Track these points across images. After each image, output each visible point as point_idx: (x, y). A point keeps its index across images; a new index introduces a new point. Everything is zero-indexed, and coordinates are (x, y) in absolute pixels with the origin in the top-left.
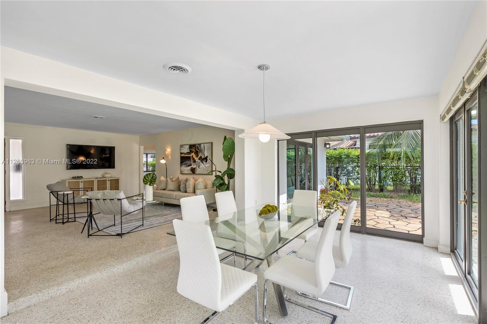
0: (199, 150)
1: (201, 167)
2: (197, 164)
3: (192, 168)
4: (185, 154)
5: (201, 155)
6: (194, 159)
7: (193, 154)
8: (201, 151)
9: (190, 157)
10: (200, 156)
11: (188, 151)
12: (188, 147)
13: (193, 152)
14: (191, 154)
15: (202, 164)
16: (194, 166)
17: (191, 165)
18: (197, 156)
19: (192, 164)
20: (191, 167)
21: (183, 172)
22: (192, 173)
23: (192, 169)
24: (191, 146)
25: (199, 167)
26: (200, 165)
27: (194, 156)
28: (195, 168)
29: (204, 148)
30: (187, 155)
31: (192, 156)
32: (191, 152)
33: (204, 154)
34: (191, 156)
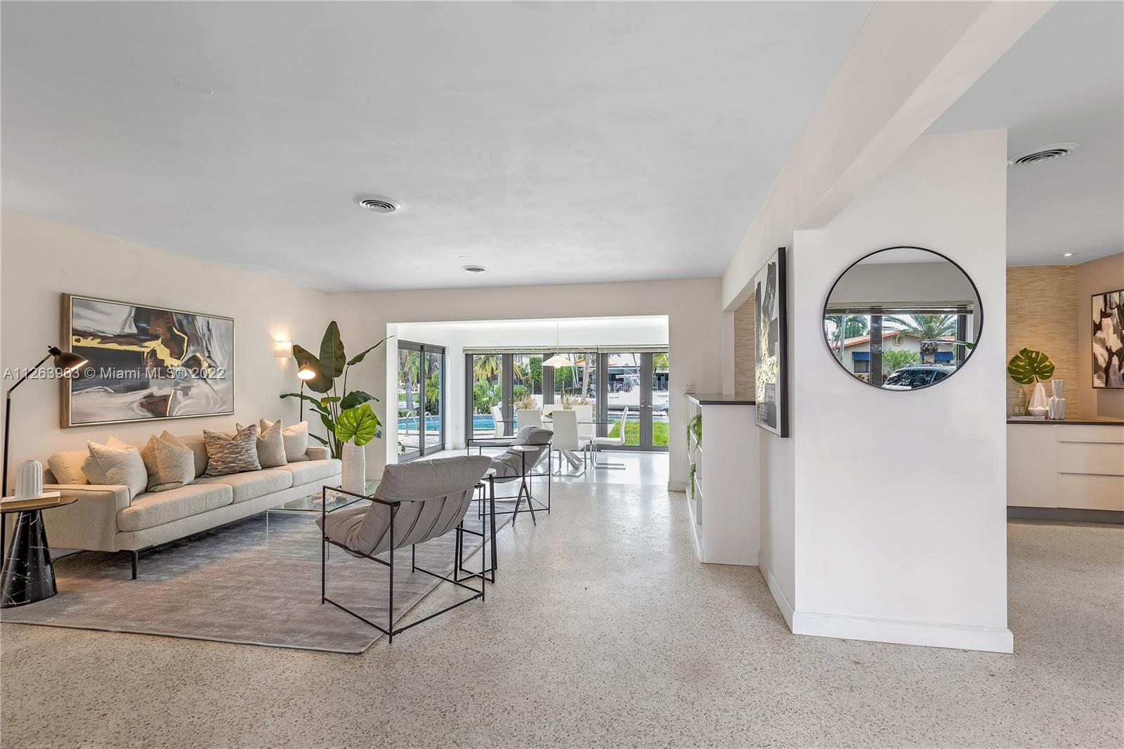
0: (187, 335)
1: (193, 391)
2: (177, 384)
3: (151, 396)
4: (105, 339)
5: (194, 352)
6: (160, 363)
7: (156, 345)
8: (195, 339)
9: (141, 354)
10: (190, 355)
11: (127, 331)
12: (125, 312)
13: (156, 337)
14: (146, 344)
15: (201, 382)
16: (156, 390)
17: (145, 386)
18: (177, 354)
19: (152, 382)
20: (145, 392)
21: (91, 415)
22: (149, 415)
23: (150, 400)
24: (143, 315)
25: (186, 394)
26: (189, 388)
27: (163, 353)
28: (165, 399)
29: (207, 333)
30: (120, 344)
31: (153, 352)
32: (144, 335)
33: (209, 352)
34: (147, 350)
